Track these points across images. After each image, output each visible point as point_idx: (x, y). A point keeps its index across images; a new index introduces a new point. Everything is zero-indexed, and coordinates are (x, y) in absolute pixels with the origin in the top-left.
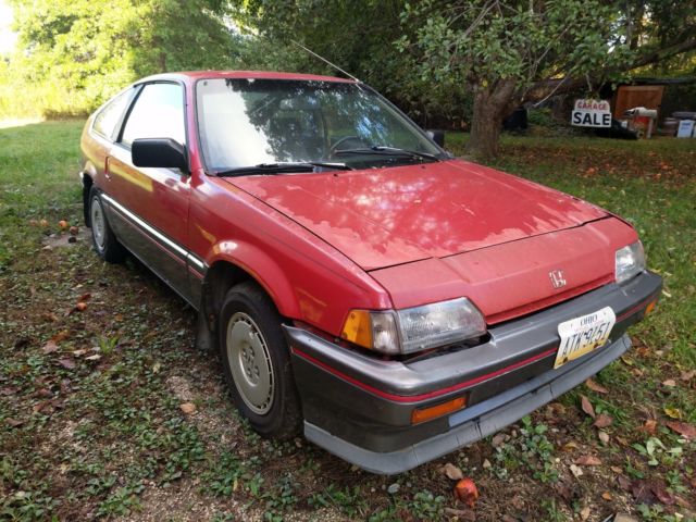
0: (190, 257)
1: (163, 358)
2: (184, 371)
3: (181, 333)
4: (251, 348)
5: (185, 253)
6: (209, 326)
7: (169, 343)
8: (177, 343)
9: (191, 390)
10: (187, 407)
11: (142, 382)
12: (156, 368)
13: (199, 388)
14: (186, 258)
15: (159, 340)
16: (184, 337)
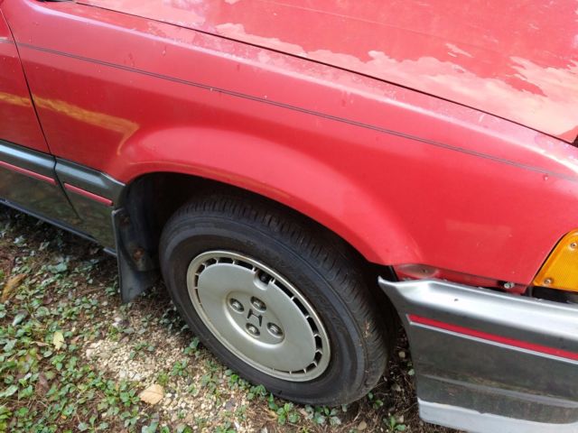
0: (61, 168)
1: (56, 317)
2: (105, 328)
3: (62, 267)
4: (253, 299)
5: (48, 164)
6: (133, 267)
7: (50, 287)
8: (64, 284)
9: (135, 358)
10: (152, 394)
11: (50, 375)
12: (58, 340)
13: (144, 349)
14: (54, 173)
15: (32, 287)
16: (69, 271)
